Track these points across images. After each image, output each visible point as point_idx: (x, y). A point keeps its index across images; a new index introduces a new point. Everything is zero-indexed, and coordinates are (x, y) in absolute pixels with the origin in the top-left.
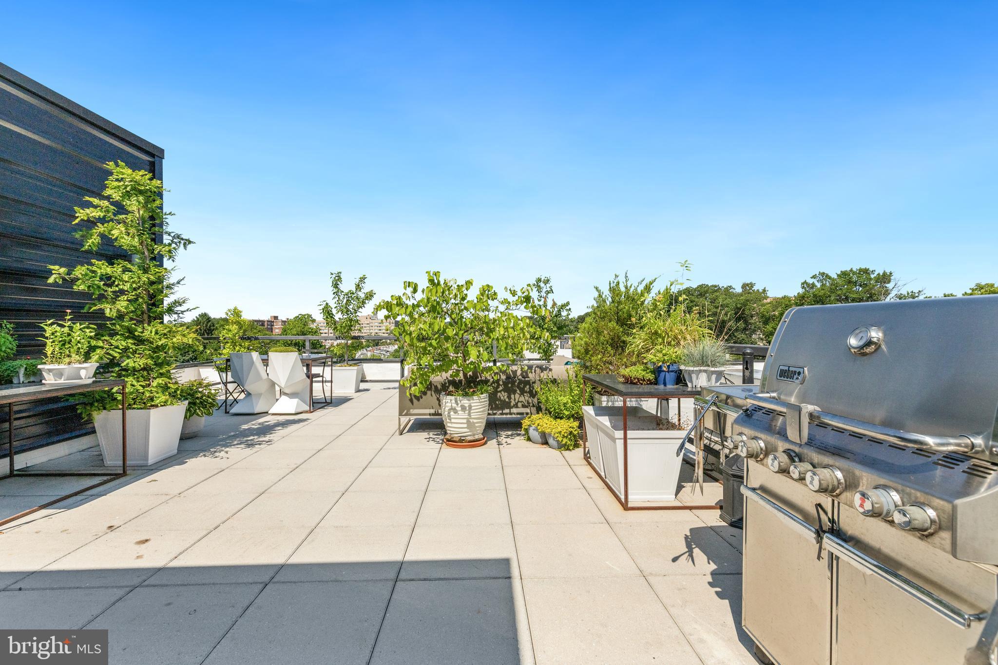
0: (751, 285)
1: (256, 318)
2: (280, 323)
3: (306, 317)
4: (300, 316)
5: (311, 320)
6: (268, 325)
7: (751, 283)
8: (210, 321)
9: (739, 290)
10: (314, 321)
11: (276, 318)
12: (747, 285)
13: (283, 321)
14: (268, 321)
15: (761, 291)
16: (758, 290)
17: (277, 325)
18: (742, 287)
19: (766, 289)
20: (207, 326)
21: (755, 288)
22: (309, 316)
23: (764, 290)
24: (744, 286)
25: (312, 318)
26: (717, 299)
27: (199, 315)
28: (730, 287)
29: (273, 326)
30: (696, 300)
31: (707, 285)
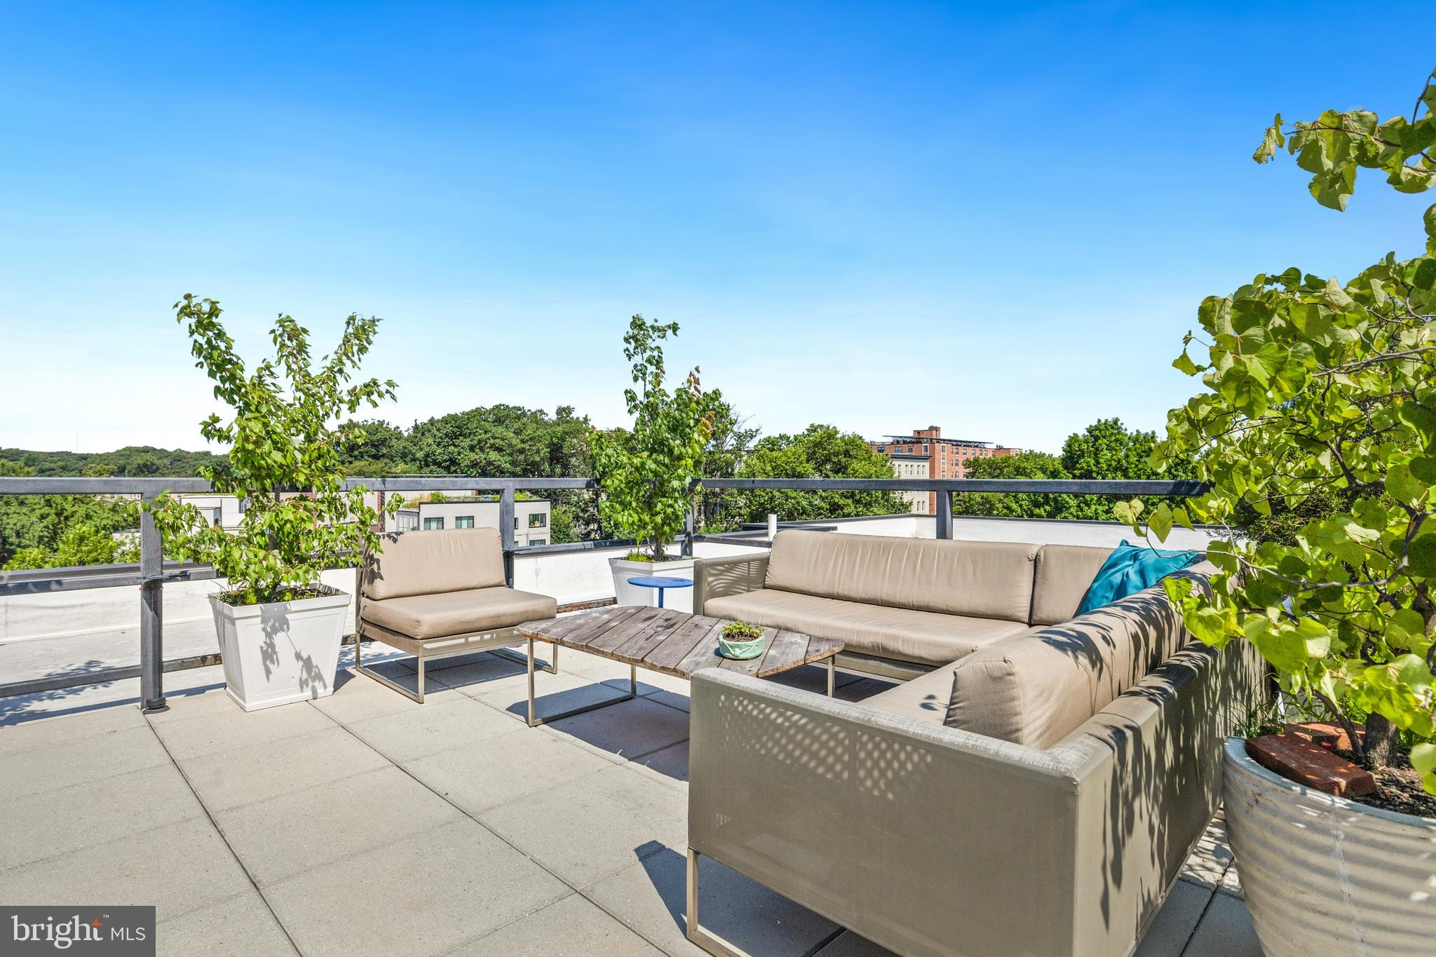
0: (568, 410)
7: (568, 408)
9: (552, 416)
12: (564, 409)
15: (581, 419)
16: (578, 418)
18: (558, 413)
19: (589, 418)
21: (574, 415)
23: (586, 419)
24: (560, 411)
26: (524, 428)
28: (541, 411)
30: (494, 429)
31: (507, 406)
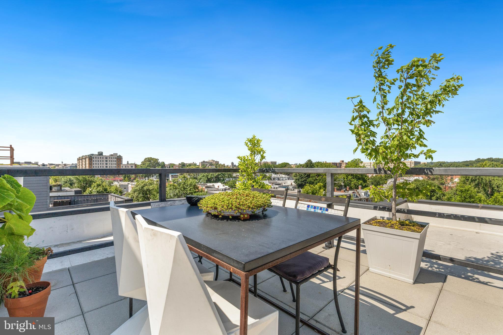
1: (334, 162)
2: (345, 164)
3: (358, 160)
4: (354, 160)
5: (360, 162)
6: (339, 165)
8: (312, 163)
10: (362, 162)
11: (343, 161)
13: (346, 163)
14: (339, 163)
17: (343, 165)
20: (310, 165)
22: (359, 160)
25: (361, 161)
27: (308, 161)
29: (341, 165)
